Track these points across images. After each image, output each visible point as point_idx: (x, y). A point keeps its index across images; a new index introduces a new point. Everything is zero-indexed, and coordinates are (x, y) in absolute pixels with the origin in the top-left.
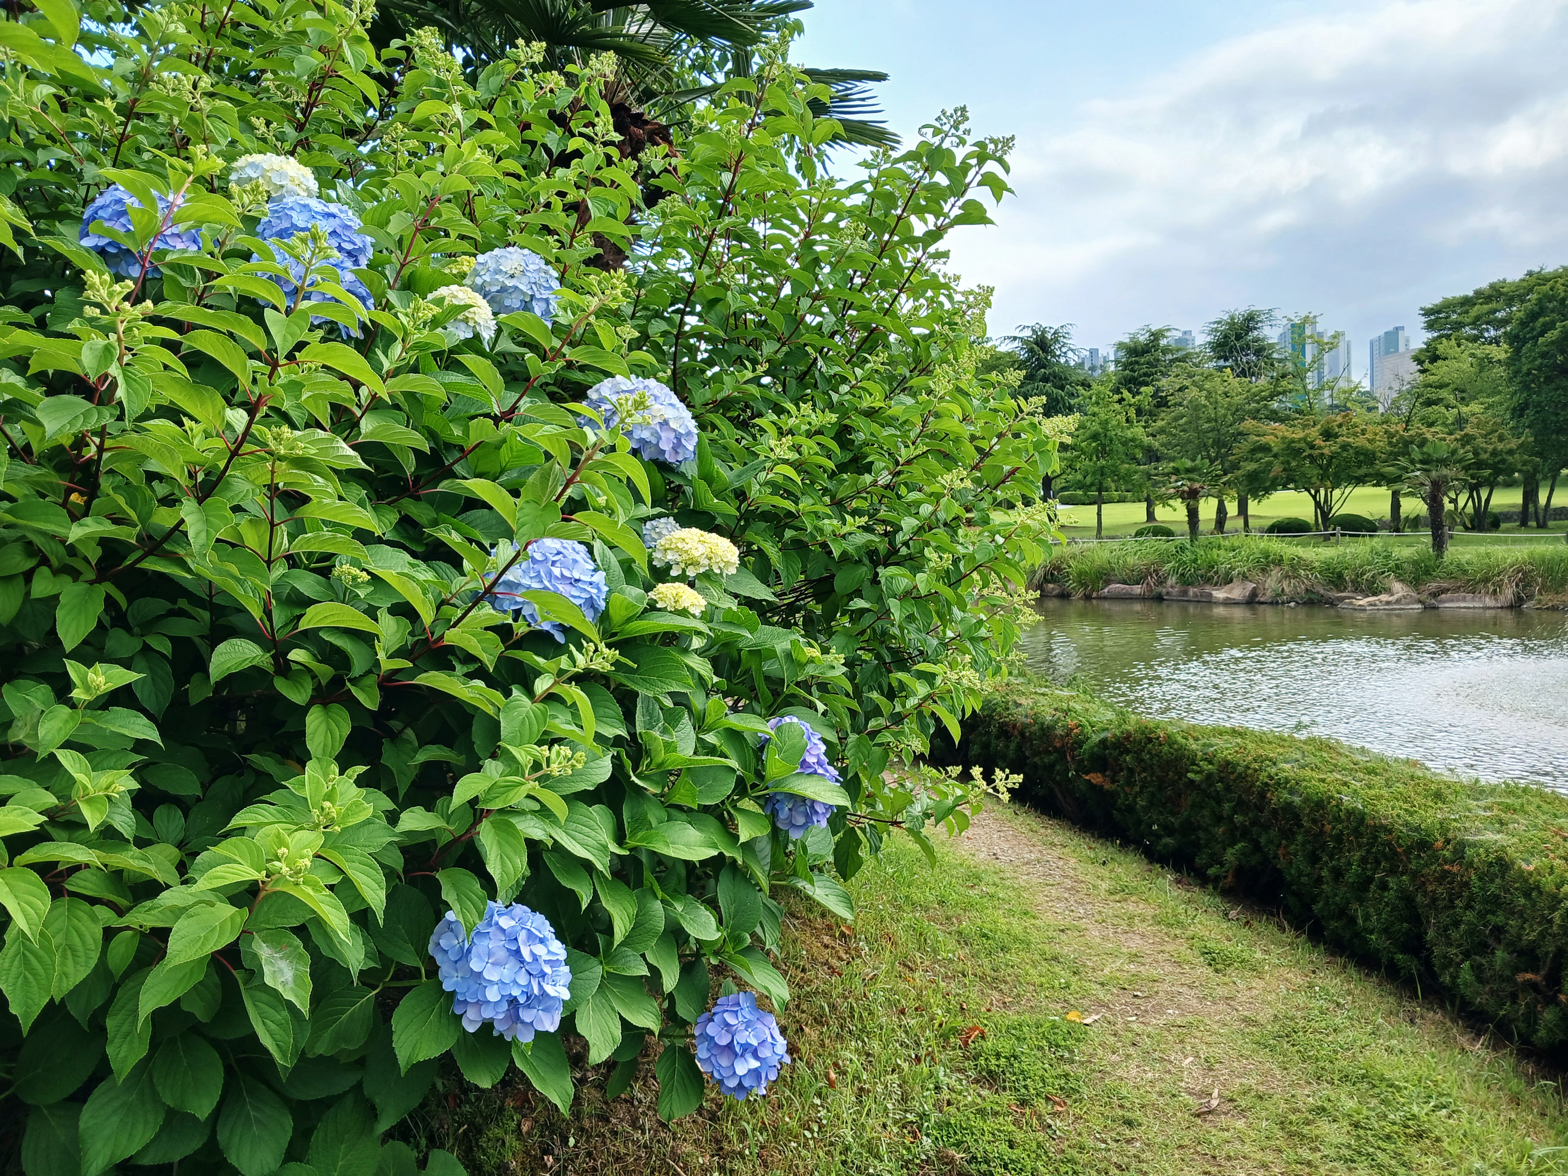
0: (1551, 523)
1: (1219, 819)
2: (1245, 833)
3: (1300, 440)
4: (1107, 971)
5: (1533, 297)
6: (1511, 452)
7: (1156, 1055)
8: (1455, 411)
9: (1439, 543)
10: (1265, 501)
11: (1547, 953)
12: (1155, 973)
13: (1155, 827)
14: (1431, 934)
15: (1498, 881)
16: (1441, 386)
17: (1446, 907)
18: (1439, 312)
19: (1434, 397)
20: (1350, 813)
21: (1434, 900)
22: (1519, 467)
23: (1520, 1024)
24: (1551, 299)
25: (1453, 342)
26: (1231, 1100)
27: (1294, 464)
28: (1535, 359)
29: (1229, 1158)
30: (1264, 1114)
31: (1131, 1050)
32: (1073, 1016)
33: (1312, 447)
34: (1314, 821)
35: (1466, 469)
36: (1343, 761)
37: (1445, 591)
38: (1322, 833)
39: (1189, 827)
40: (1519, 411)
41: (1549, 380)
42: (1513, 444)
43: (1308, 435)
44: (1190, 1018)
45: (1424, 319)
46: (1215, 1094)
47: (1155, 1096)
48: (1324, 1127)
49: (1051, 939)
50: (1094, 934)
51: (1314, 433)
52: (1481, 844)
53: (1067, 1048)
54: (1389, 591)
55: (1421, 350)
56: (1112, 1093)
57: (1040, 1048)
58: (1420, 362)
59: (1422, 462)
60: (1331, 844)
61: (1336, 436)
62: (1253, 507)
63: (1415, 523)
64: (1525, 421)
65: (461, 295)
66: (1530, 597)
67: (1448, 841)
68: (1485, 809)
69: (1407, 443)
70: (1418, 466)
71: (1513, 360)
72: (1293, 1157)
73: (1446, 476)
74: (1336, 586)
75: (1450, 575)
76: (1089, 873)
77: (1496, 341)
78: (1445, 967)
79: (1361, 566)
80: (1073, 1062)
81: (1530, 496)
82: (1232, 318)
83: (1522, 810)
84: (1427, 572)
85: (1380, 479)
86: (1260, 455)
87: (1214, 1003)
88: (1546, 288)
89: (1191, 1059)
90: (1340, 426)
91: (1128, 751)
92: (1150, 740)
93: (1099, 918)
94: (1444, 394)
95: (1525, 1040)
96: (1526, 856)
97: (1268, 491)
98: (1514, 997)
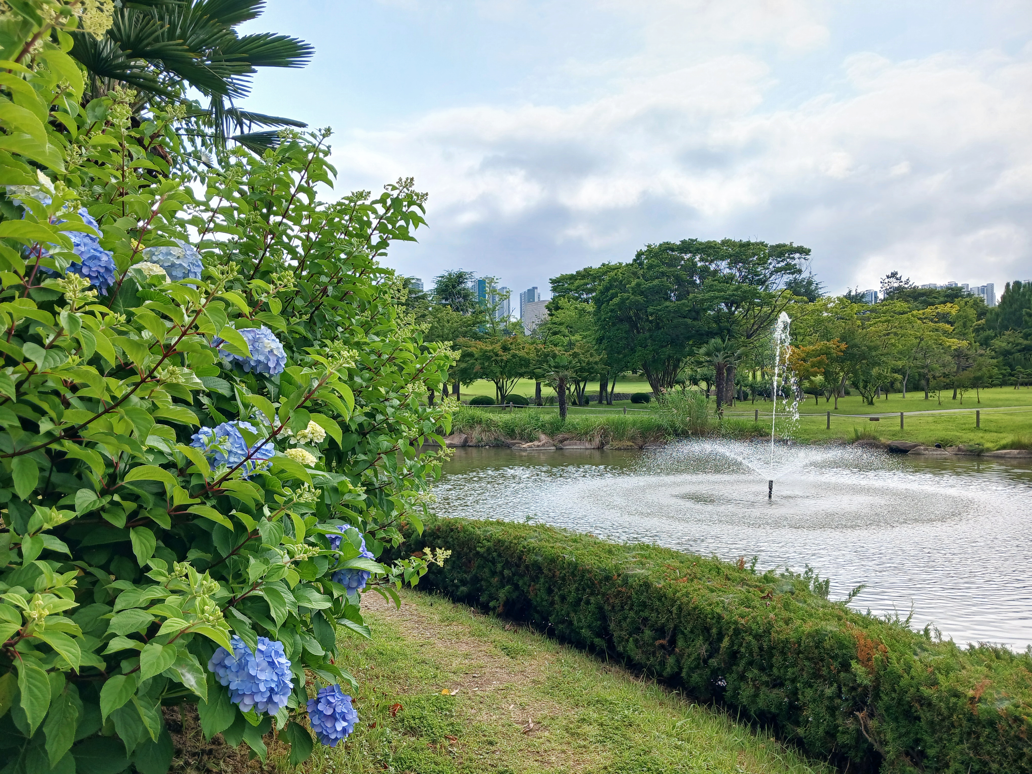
0: (613, 402)
1: (494, 573)
2: (509, 581)
3: (490, 350)
4: (454, 665)
5: (606, 278)
6: (596, 363)
7: (494, 706)
8: (568, 338)
9: (563, 413)
10: (470, 386)
11: (670, 628)
12: (481, 663)
13: (456, 581)
14: (612, 625)
15: (645, 594)
16: (561, 324)
17: (620, 610)
18: (559, 282)
19: (557, 330)
20: (570, 564)
21: (613, 607)
22: (600, 371)
23: (657, 667)
24: (616, 280)
25: (566, 300)
26: (539, 723)
27: (486, 364)
28: (607, 313)
29: (545, 751)
30: (557, 726)
31: (481, 706)
32: (444, 692)
33: (497, 355)
34: (550, 570)
35: (576, 372)
36: (559, 536)
37: (566, 439)
38: (554, 576)
39: (476, 580)
40: (600, 340)
41: (614, 324)
42: (597, 359)
43: (494, 348)
44: (506, 685)
45: (551, 285)
46: (530, 721)
47: (500, 727)
48: (586, 728)
49: (417, 651)
50: (440, 645)
51: (497, 347)
52: (635, 575)
53: (447, 709)
54: (539, 440)
55: (550, 303)
56: (477, 729)
57: (433, 711)
58: (550, 310)
59: (555, 367)
60: (560, 582)
61: (509, 349)
62: (463, 389)
63: (551, 400)
64: (603, 346)
65: (155, 269)
66: (607, 443)
67: (619, 575)
68: (634, 557)
69: (547, 355)
70: (553, 369)
71: (597, 312)
72: (576, 745)
73: (566, 375)
74: (511, 436)
75: (569, 431)
76: (425, 611)
77: (586, 301)
78: (619, 642)
79: (524, 425)
80: (452, 716)
81: (603, 387)
82: (450, 275)
83: (649, 557)
84: (558, 429)
85: (532, 375)
86: (468, 359)
87: (515, 675)
88: (612, 274)
89: (513, 706)
90: (511, 344)
91: (439, 537)
92: (452, 530)
93: (438, 636)
94: (563, 329)
95: (660, 675)
96: (657, 580)
97: (471, 380)
98: (654, 654)
